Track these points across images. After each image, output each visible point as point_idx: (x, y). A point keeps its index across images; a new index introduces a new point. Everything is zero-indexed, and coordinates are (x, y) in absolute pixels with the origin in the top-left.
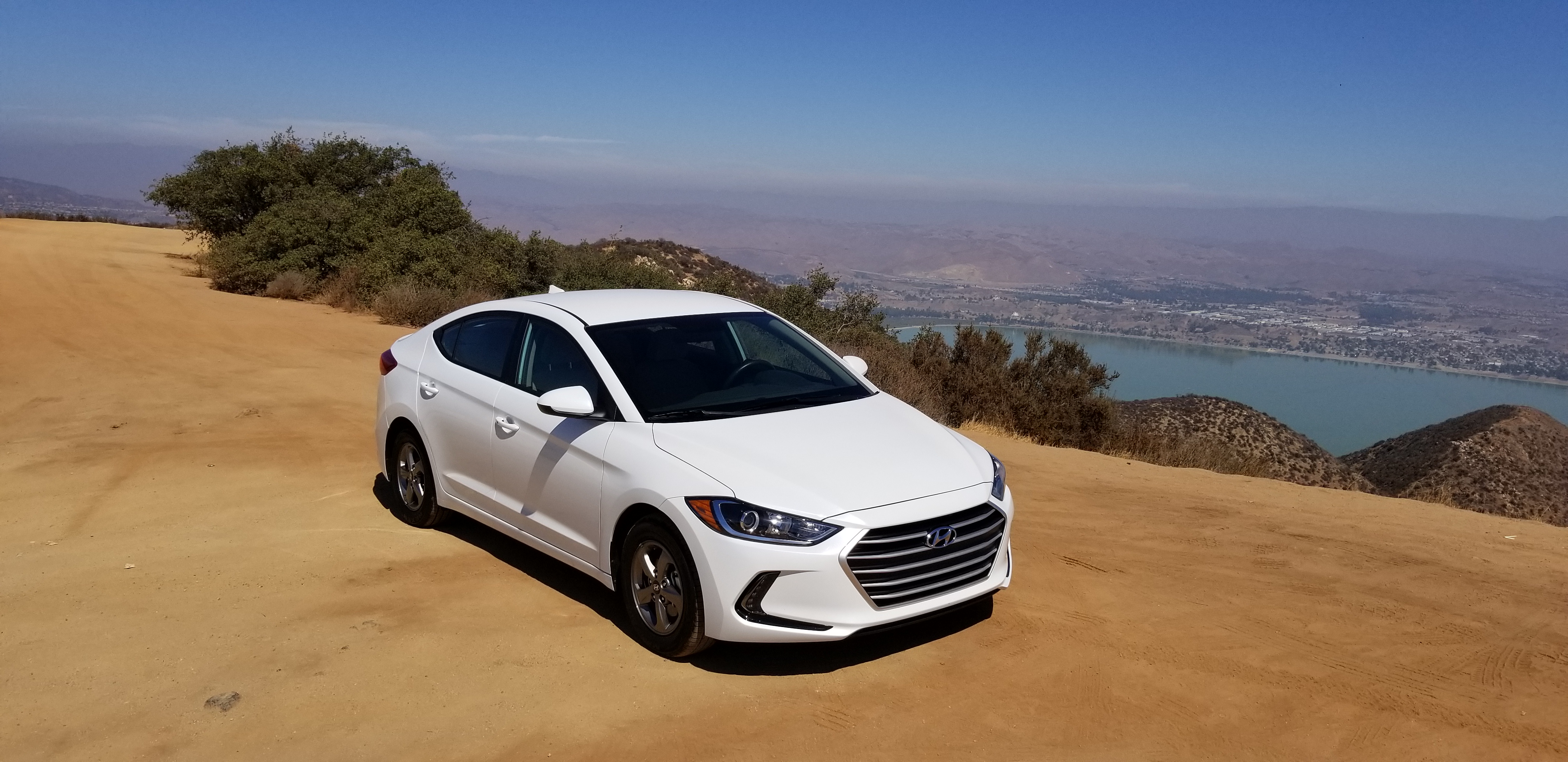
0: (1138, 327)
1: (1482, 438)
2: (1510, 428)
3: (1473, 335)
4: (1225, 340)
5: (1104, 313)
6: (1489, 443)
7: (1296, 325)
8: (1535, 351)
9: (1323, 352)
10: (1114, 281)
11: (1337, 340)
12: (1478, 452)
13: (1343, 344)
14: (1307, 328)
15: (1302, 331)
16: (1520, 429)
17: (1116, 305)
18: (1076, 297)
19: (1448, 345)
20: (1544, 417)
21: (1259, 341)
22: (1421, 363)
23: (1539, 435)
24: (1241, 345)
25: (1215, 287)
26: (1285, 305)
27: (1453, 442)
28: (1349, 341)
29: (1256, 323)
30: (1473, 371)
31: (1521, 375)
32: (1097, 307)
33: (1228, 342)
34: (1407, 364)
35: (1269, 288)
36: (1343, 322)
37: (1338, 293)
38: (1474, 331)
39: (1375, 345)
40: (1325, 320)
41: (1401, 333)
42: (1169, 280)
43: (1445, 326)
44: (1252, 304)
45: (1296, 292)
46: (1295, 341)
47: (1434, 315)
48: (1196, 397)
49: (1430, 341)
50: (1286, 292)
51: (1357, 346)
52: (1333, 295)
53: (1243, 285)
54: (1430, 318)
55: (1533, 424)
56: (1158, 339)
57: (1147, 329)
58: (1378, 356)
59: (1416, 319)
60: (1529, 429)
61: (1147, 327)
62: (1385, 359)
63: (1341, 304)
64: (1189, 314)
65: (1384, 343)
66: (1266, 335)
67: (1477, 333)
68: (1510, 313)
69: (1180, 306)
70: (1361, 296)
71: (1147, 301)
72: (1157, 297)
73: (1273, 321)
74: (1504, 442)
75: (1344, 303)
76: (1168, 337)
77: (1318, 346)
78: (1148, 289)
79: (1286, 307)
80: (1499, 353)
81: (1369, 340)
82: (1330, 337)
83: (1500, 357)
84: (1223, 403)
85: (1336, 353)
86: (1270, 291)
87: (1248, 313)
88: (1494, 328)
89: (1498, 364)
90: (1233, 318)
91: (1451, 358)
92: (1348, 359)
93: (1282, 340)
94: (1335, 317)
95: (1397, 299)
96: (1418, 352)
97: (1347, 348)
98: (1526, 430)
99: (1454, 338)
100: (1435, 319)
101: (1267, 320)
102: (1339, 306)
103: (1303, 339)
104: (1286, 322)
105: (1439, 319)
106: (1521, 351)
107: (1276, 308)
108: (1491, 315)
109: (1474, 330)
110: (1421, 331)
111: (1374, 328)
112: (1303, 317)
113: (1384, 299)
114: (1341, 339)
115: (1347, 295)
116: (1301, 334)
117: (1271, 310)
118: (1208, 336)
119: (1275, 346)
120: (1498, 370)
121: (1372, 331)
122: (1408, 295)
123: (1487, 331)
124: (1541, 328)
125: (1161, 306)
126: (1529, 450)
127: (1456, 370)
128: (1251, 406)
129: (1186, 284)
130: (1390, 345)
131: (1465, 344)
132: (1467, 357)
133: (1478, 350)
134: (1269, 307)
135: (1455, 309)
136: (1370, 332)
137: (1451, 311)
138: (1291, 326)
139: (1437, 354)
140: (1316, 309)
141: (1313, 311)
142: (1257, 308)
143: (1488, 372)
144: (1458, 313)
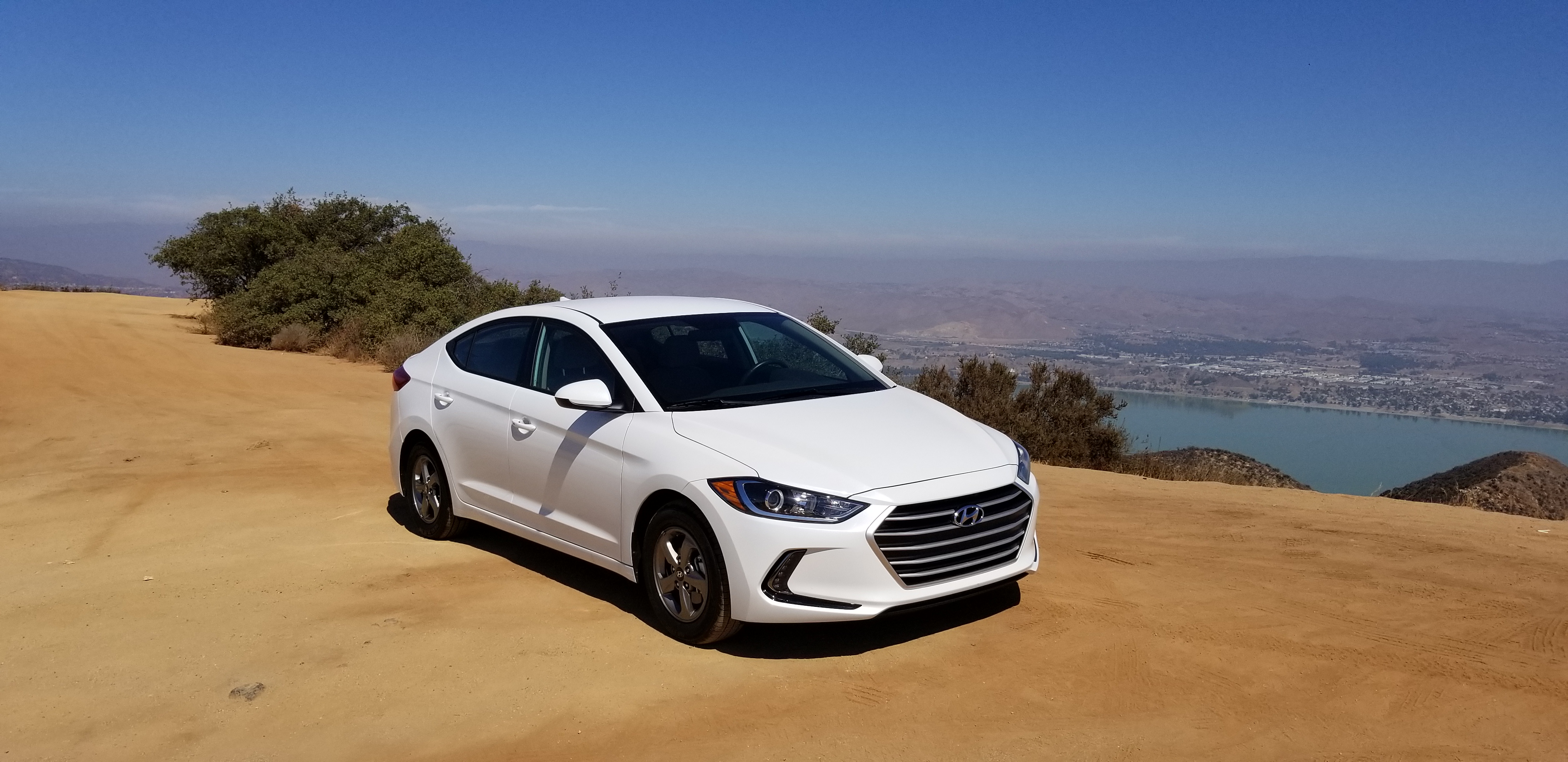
0: (1136, 381)
1: (1490, 485)
2: (1518, 475)
3: (1477, 381)
4: (1225, 392)
5: (1101, 368)
6: (1497, 490)
7: (1296, 375)
8: (1541, 397)
9: (1324, 402)
10: (1110, 336)
11: (1338, 390)
12: (1486, 500)
13: (1345, 394)
14: (1307, 379)
15: (1302, 381)
16: (1528, 475)
17: (1113, 359)
18: (1072, 352)
19: (1452, 393)
20: (1552, 462)
21: (1259, 393)
22: (1425, 411)
23: (1548, 480)
24: (1241, 397)
25: (1212, 339)
26: (1284, 355)
27: (1461, 490)
28: (1351, 391)
29: (1256, 374)
30: (1478, 419)
31: (1527, 422)
32: (1094, 362)
33: (1228, 394)
34: (1411, 413)
35: (1268, 339)
36: (1344, 371)
37: (1338, 342)
38: (1478, 378)
39: (1377, 394)
40: (1325, 370)
41: (1403, 382)
42: (1165, 333)
43: (1448, 374)
44: (1250, 355)
45: (1295, 343)
46: (1296, 392)
47: (1436, 363)
48: (1197, 449)
49: (1433, 388)
50: (1284, 343)
51: (1359, 395)
52: (1333, 344)
53: (1241, 337)
54: (1432, 365)
55: (1541, 470)
56: (1157, 393)
57: (1145, 383)
58: (1381, 404)
59: (1417, 366)
60: (1537, 475)
61: (1145, 381)
62: (1388, 408)
63: (1341, 354)
64: (1188, 366)
65: (1386, 392)
66: (1265, 386)
67: (1481, 379)
68: (1514, 359)
69: (1177, 359)
70: (1362, 344)
71: (1145, 355)
72: (1155, 350)
73: (1272, 372)
74: (1512, 490)
75: (1344, 352)
76: (1166, 390)
77: (1319, 396)
78: (1144, 342)
79: (1286, 358)
80: (1505, 399)
81: (1371, 389)
82: (1331, 387)
83: (1505, 403)
84: (1225, 455)
85: (1337, 403)
86: (1269, 342)
87: (1247, 365)
88: (1498, 374)
89: (1503, 410)
90: (1233, 370)
91: (1455, 405)
92: (1350, 408)
93: (1284, 391)
94: (1336, 367)
95: (1398, 347)
96: (1422, 400)
97: (1349, 398)
98: (1534, 477)
99: (1458, 385)
100: (1437, 366)
101: (1266, 371)
102: (1340, 356)
103: (1304, 390)
104: (1286, 373)
105: (1441, 367)
106: (1526, 397)
107: (1275, 359)
108: (1493, 360)
109: (1478, 376)
110: (1424, 379)
111: (1376, 377)
112: (1303, 367)
113: (1385, 348)
114: (1343, 388)
115: (1347, 345)
116: (1301, 385)
117: (1270, 361)
118: (1207, 388)
119: (1276, 397)
120: (1504, 416)
121: (1374, 380)
122: (1409, 342)
123: (1491, 377)
124: (1546, 373)
125: (1159, 359)
126: (1538, 496)
127: (1461, 418)
128: (1253, 458)
129: (1184, 337)
130: (1392, 393)
131: (1469, 391)
132: (1472, 405)
133: (1483, 397)
134: (1268, 358)
135: (1457, 356)
136: (1371, 381)
137: (1454, 358)
138: (1291, 377)
139: (1441, 402)
140: (1316, 358)
141: (1313, 361)
142: (1256, 359)
143: (1493, 419)
144: (1460, 360)
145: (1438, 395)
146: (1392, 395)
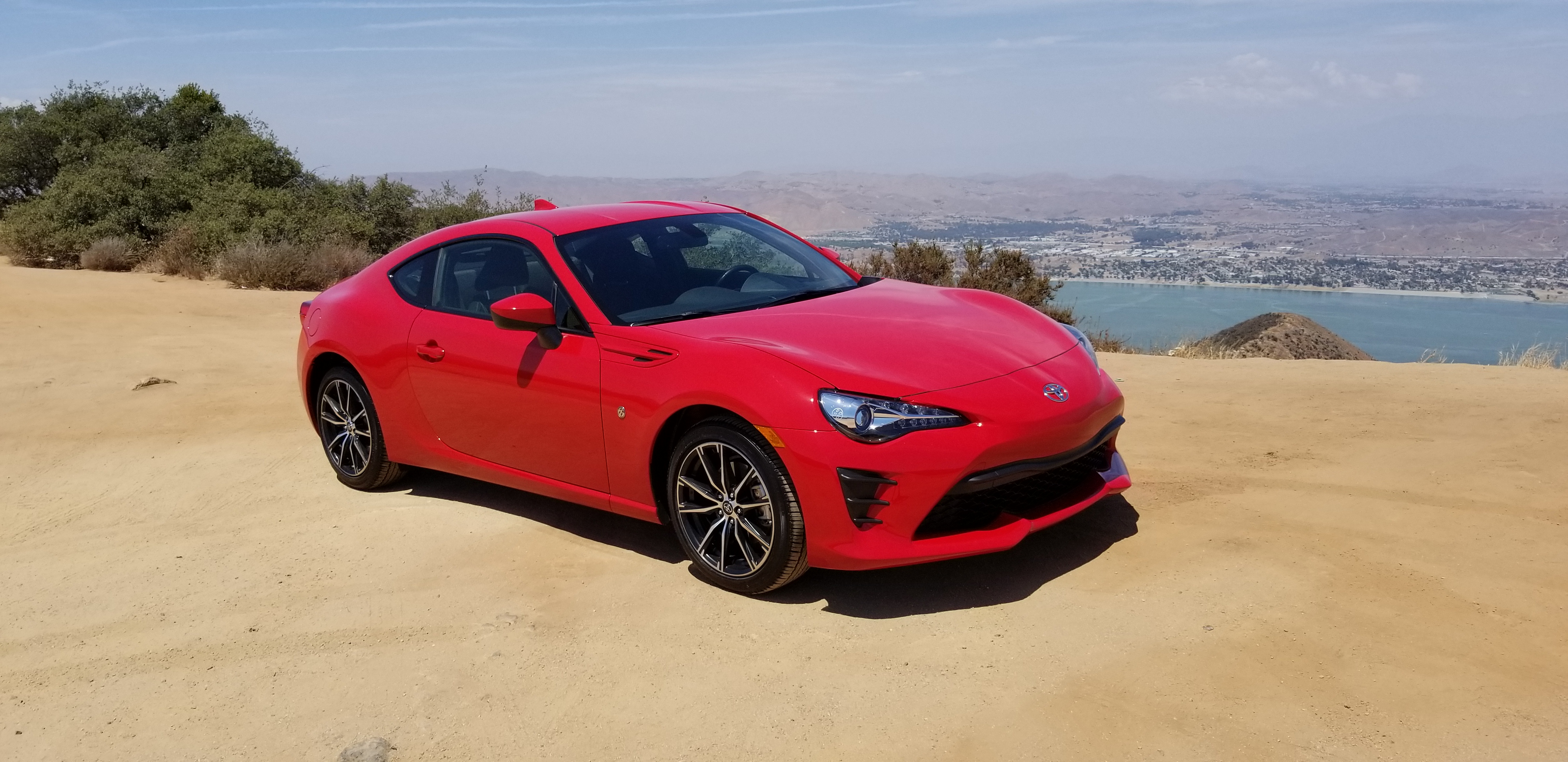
1: (1253, 346)
2: (1277, 335)
3: (1237, 250)
6: (1259, 350)
7: (1074, 252)
8: (1292, 261)
9: (1101, 276)
10: (904, 223)
11: (1114, 264)
13: (1120, 267)
14: (1085, 255)
15: (1081, 258)
19: (1214, 262)
20: (1307, 322)
22: (1192, 280)
23: (1303, 338)
25: (998, 222)
26: (1064, 234)
28: (1125, 265)
30: (1238, 284)
31: (1281, 285)
34: (1179, 282)
35: (1049, 219)
36: (1118, 246)
37: (1112, 219)
38: (1237, 247)
39: (1148, 267)
40: (1102, 246)
41: (1171, 254)
42: (955, 217)
43: (1211, 244)
44: (1034, 235)
45: (1072, 222)
46: (1075, 269)
47: (1200, 234)
49: (1198, 259)
50: (1064, 222)
51: (1132, 269)
52: (1108, 221)
53: (1024, 218)
54: (1198, 237)
55: (1297, 329)
58: (1153, 276)
59: (1184, 239)
62: (1159, 279)
63: (1116, 230)
65: (1156, 264)
66: (1047, 264)
67: (1240, 248)
68: (1268, 228)
70: (1134, 220)
71: (937, 239)
72: (945, 235)
73: (1053, 251)
75: (1119, 229)
77: (1096, 271)
78: (937, 228)
79: (1065, 237)
80: (1261, 265)
81: (1143, 262)
82: (1107, 261)
83: (1261, 269)
85: (1113, 276)
86: (1050, 222)
87: (1030, 245)
88: (1255, 242)
89: (1260, 276)
91: (1218, 273)
92: (1126, 281)
93: (1066, 268)
94: (1111, 242)
95: (1166, 221)
96: (1188, 271)
97: (1123, 271)
98: (1291, 335)
99: (1219, 254)
100: (1201, 238)
101: (1049, 250)
102: (1115, 232)
103: (1083, 266)
104: (1066, 251)
105: (1205, 238)
106: (1279, 262)
107: (1056, 238)
108: (1250, 230)
109: (1237, 245)
110: (1190, 250)
111: (1147, 251)
112: (1081, 245)
113: (1154, 222)
114: (1117, 263)
115: (1121, 221)
116: (1080, 261)
117: (1051, 240)
120: (1260, 281)
121: (1145, 253)
122: (1176, 216)
123: (1249, 245)
124: (1296, 239)
125: (950, 244)
126: (1295, 354)
129: (972, 220)
130: (1162, 265)
131: (1230, 259)
132: (1233, 271)
133: (1242, 264)
134: (1050, 237)
135: (1219, 227)
136: (1143, 254)
137: (1216, 229)
138: (1070, 254)
139: (1205, 271)
140: (1093, 236)
141: (1090, 238)
142: (1039, 239)
143: (1252, 284)
144: (1221, 230)
145: (1202, 265)
146: (1161, 267)
